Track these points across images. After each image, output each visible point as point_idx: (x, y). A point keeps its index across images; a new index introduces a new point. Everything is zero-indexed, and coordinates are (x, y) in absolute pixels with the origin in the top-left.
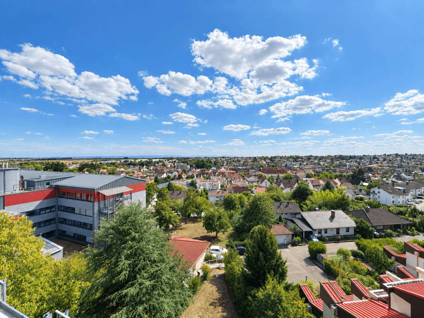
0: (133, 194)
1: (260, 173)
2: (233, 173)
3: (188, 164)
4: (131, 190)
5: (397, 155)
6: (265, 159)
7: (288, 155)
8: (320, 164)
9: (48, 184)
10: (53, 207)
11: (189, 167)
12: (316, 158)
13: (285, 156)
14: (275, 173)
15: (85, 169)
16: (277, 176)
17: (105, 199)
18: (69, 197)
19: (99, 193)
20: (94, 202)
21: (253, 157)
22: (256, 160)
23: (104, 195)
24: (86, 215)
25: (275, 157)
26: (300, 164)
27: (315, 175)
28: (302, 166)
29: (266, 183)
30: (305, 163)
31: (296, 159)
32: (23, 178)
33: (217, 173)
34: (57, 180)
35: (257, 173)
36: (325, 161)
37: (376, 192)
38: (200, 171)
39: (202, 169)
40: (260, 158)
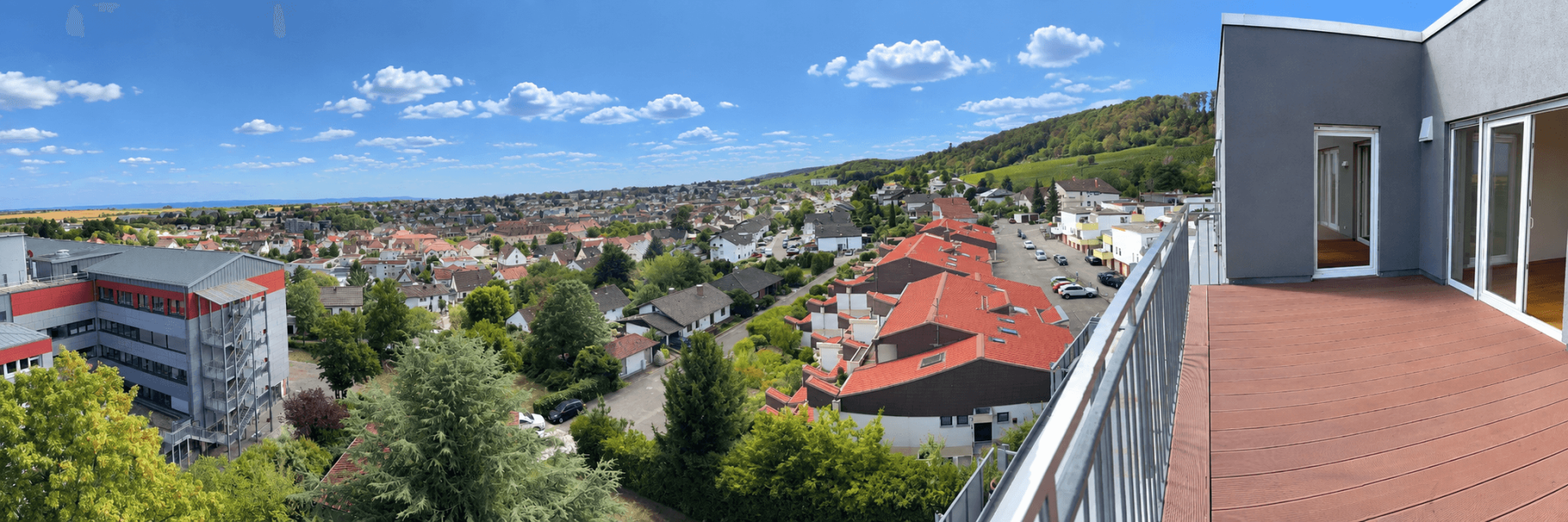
0: (268, 296)
1: (493, 235)
2: (434, 239)
3: (312, 220)
4: (262, 289)
5: (709, 184)
6: (493, 201)
7: (540, 192)
8: (602, 208)
9: (74, 269)
10: (89, 322)
11: (316, 226)
12: (593, 195)
13: (534, 194)
14: (527, 233)
15: (95, 234)
16: (532, 238)
17: (208, 312)
18: (122, 302)
19: (197, 296)
20: (188, 319)
21: (465, 200)
22: (474, 206)
23: (207, 301)
24: (167, 349)
25: (514, 197)
26: (567, 211)
27: (603, 231)
28: (571, 214)
29: (517, 256)
30: (575, 208)
31: (556, 199)
32: (32, 256)
33: (391, 242)
34: (89, 261)
35: (485, 236)
36: (611, 200)
37: (718, 245)
38: (345, 237)
39: (352, 232)
40: (481, 200)
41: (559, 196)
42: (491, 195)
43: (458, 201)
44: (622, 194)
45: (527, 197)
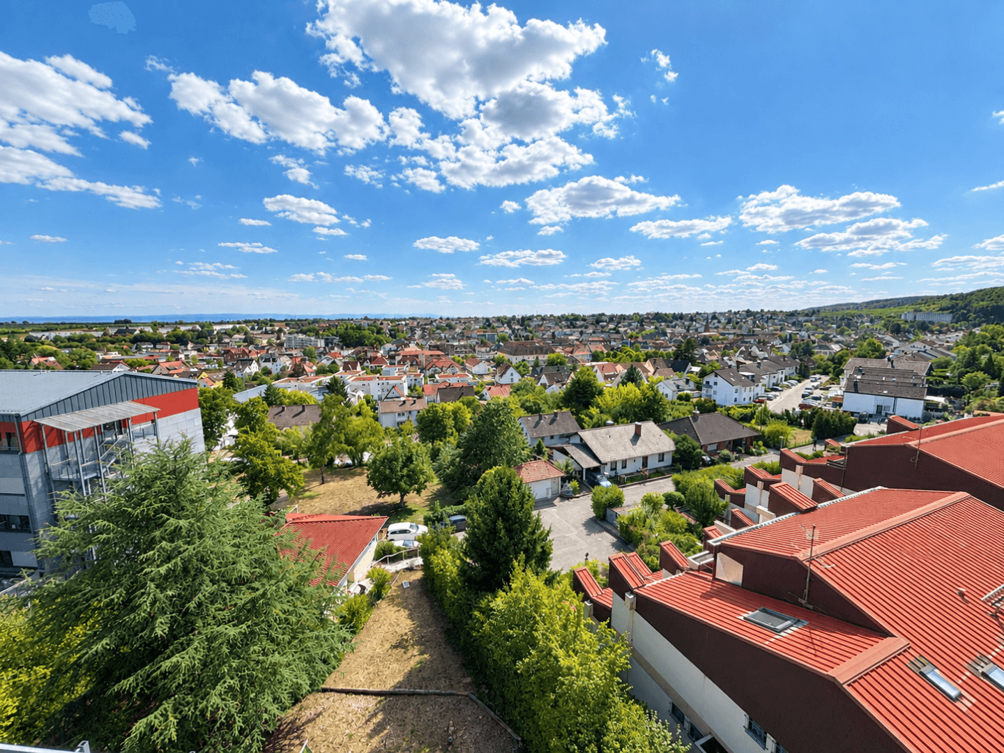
0: (160, 421)
1: (500, 354)
2: (438, 357)
3: (317, 337)
4: (151, 409)
6: (509, 322)
7: (558, 314)
8: (618, 332)
11: (321, 343)
12: (612, 319)
13: (552, 316)
14: (531, 354)
16: (534, 359)
19: (39, 425)
20: (24, 453)
21: (484, 319)
22: (490, 325)
25: (530, 318)
26: (581, 333)
27: (608, 356)
28: (584, 337)
29: (512, 375)
30: (590, 331)
31: (573, 321)
33: (398, 359)
35: (492, 355)
36: (630, 325)
37: (711, 383)
38: (353, 353)
39: (359, 348)
40: (499, 319)
41: (576, 318)
42: (509, 315)
43: (476, 319)
44: (642, 320)
45: (543, 319)
